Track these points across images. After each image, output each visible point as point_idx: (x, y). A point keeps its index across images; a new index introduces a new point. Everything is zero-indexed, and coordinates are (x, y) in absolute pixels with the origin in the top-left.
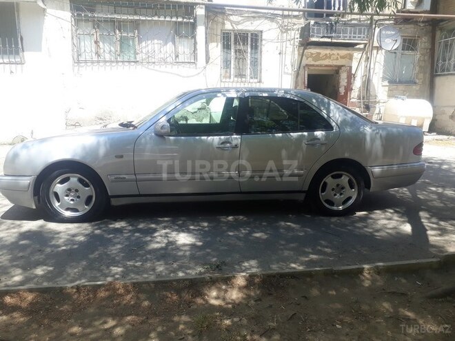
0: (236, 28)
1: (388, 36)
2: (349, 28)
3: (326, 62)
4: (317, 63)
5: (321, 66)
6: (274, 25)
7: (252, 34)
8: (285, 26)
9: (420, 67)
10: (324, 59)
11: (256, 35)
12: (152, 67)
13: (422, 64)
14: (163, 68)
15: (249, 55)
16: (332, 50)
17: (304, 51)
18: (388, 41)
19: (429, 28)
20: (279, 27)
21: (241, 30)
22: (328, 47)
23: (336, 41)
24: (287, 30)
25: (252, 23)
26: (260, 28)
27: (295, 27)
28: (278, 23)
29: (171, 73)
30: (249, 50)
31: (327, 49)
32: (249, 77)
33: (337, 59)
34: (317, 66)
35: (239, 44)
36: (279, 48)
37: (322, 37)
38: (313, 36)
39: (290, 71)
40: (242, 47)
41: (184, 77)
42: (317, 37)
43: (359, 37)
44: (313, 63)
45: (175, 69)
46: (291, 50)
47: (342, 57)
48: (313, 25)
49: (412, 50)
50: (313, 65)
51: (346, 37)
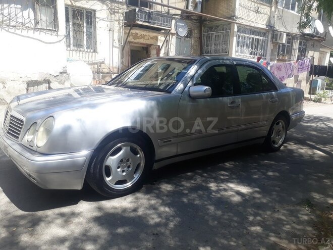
0: (74, 4)
1: (181, 27)
2: (160, 18)
3: (142, 41)
4: (136, 41)
5: (137, 43)
6: (105, 7)
7: (87, 12)
8: (113, 9)
9: (194, 49)
10: (140, 39)
11: (91, 13)
12: (13, 30)
13: (195, 47)
14: (25, 33)
15: (85, 29)
16: (149, 32)
17: (130, 31)
18: (181, 30)
19: (198, 24)
20: (108, 9)
21: (79, 7)
22: (148, 30)
23: (152, 26)
24: (114, 13)
25: (87, 2)
26: (93, 8)
27: (120, 11)
28: (107, 5)
29: (34, 39)
30: (85, 24)
31: (147, 31)
32: (85, 48)
33: (148, 39)
34: (135, 43)
35: (78, 19)
36: (109, 26)
37: (144, 22)
38: (138, 20)
39: (118, 45)
40: (79, 22)
41: (46, 43)
42: (141, 21)
43: (166, 25)
44: (133, 40)
45: (37, 34)
46: (118, 28)
47: (152, 38)
48: (138, 12)
49: (190, 38)
50: (132, 42)
51: (159, 23)
